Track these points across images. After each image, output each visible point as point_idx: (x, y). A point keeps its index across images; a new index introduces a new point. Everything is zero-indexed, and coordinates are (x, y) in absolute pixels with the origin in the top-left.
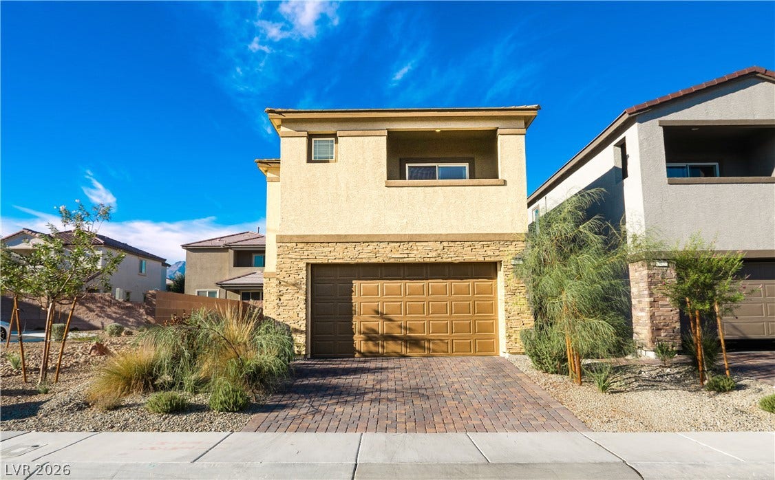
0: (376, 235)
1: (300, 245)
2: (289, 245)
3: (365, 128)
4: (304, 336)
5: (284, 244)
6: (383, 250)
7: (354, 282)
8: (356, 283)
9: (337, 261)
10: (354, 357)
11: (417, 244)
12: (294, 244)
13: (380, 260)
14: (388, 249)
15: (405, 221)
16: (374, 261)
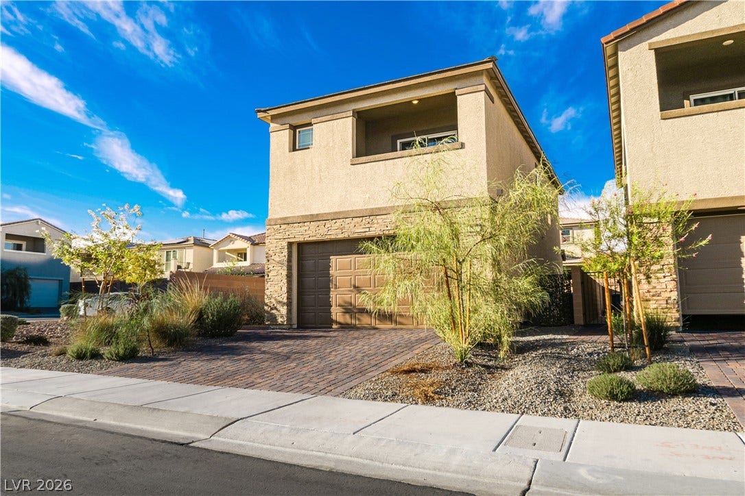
0: (342, 212)
1: (283, 227)
2: (275, 227)
3: (335, 112)
4: (285, 307)
5: (271, 227)
6: (348, 226)
7: (331, 257)
8: (333, 258)
9: (311, 239)
10: (331, 328)
11: (378, 217)
12: (279, 226)
13: (345, 235)
14: (352, 225)
15: (368, 196)
16: (341, 236)
